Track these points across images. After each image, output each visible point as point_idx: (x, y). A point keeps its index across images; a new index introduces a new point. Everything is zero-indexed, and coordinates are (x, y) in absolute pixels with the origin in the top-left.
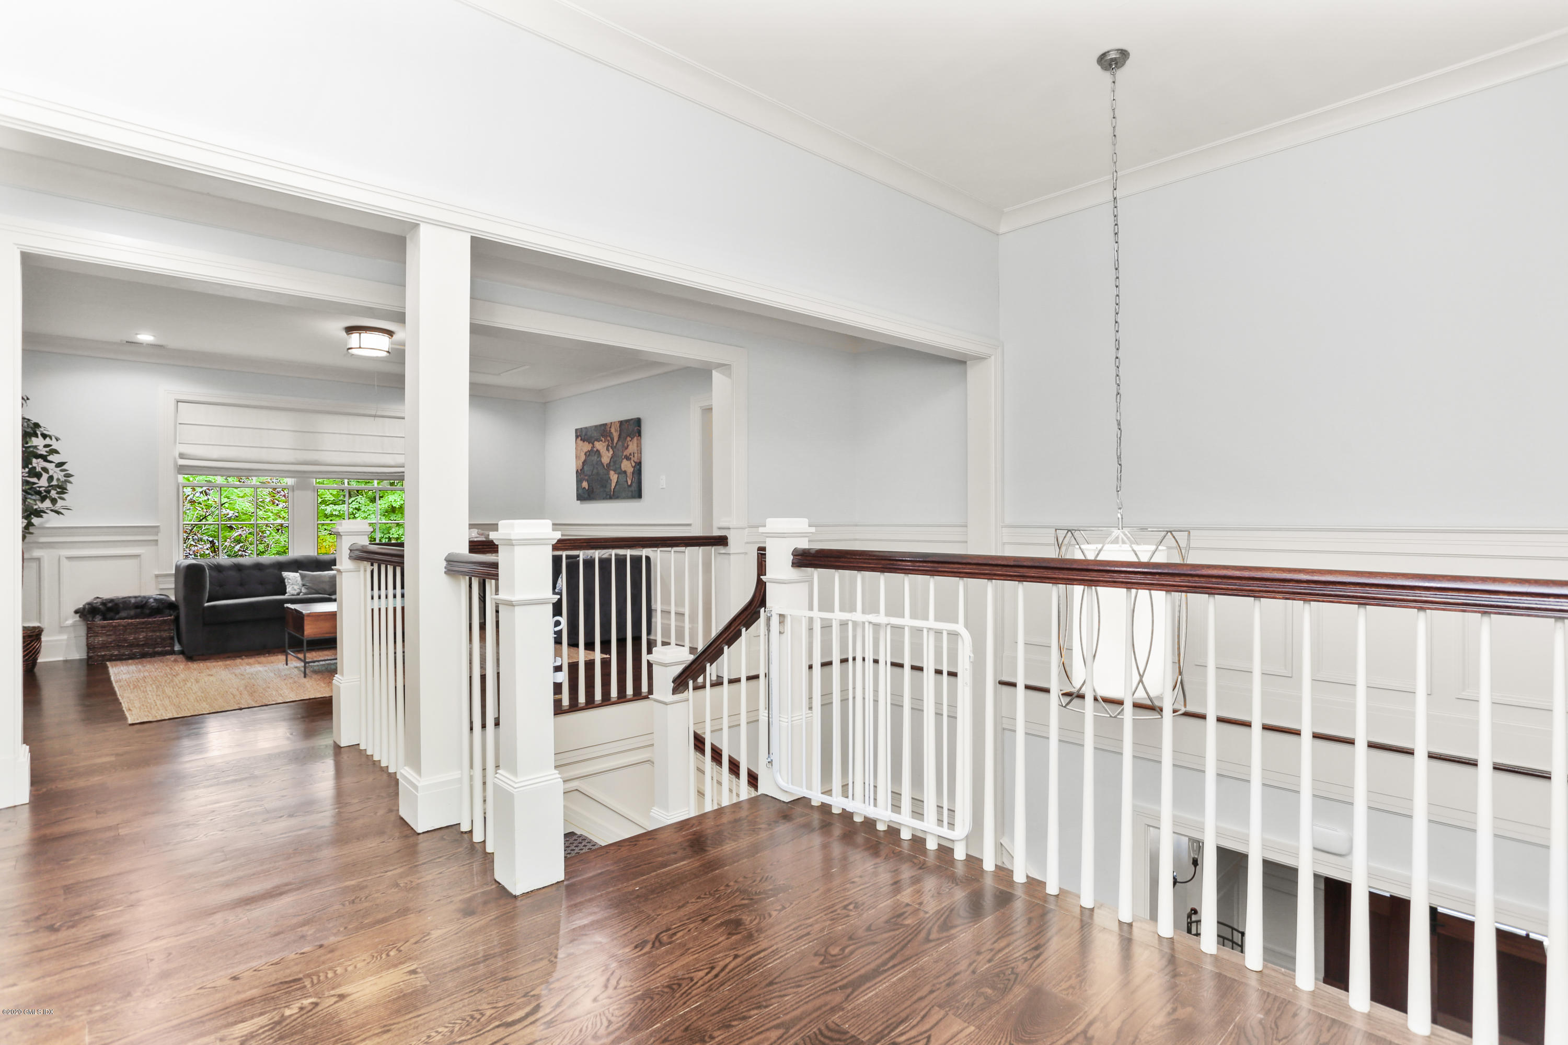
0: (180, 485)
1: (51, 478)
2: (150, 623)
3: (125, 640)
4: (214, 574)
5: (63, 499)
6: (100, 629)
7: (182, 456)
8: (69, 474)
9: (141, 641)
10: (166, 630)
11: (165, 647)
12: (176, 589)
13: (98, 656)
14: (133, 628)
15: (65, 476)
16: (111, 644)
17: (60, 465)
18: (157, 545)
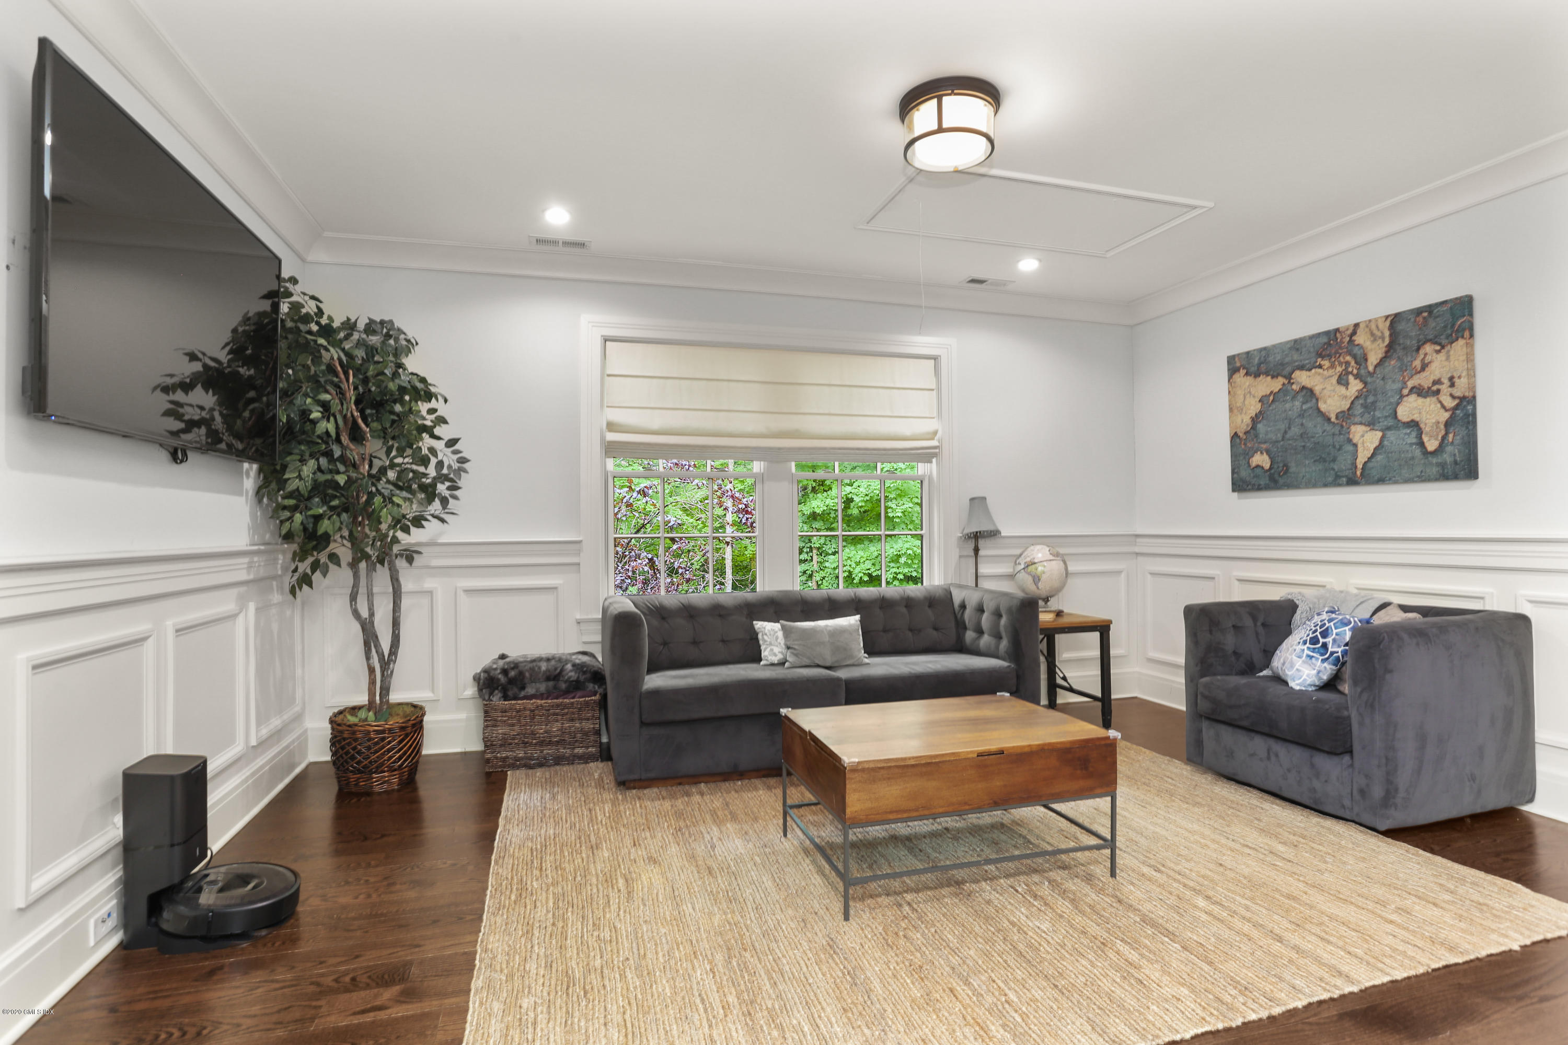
0: (609, 474)
1: (440, 464)
2: (565, 706)
3: (533, 733)
4: (655, 622)
5: (455, 498)
6: (500, 714)
7: (611, 427)
8: (465, 458)
9: (555, 736)
10: (588, 719)
11: (587, 747)
12: (603, 642)
13: (496, 758)
14: (543, 715)
15: (458, 462)
16: (514, 739)
17: (452, 443)
18: (579, 571)
